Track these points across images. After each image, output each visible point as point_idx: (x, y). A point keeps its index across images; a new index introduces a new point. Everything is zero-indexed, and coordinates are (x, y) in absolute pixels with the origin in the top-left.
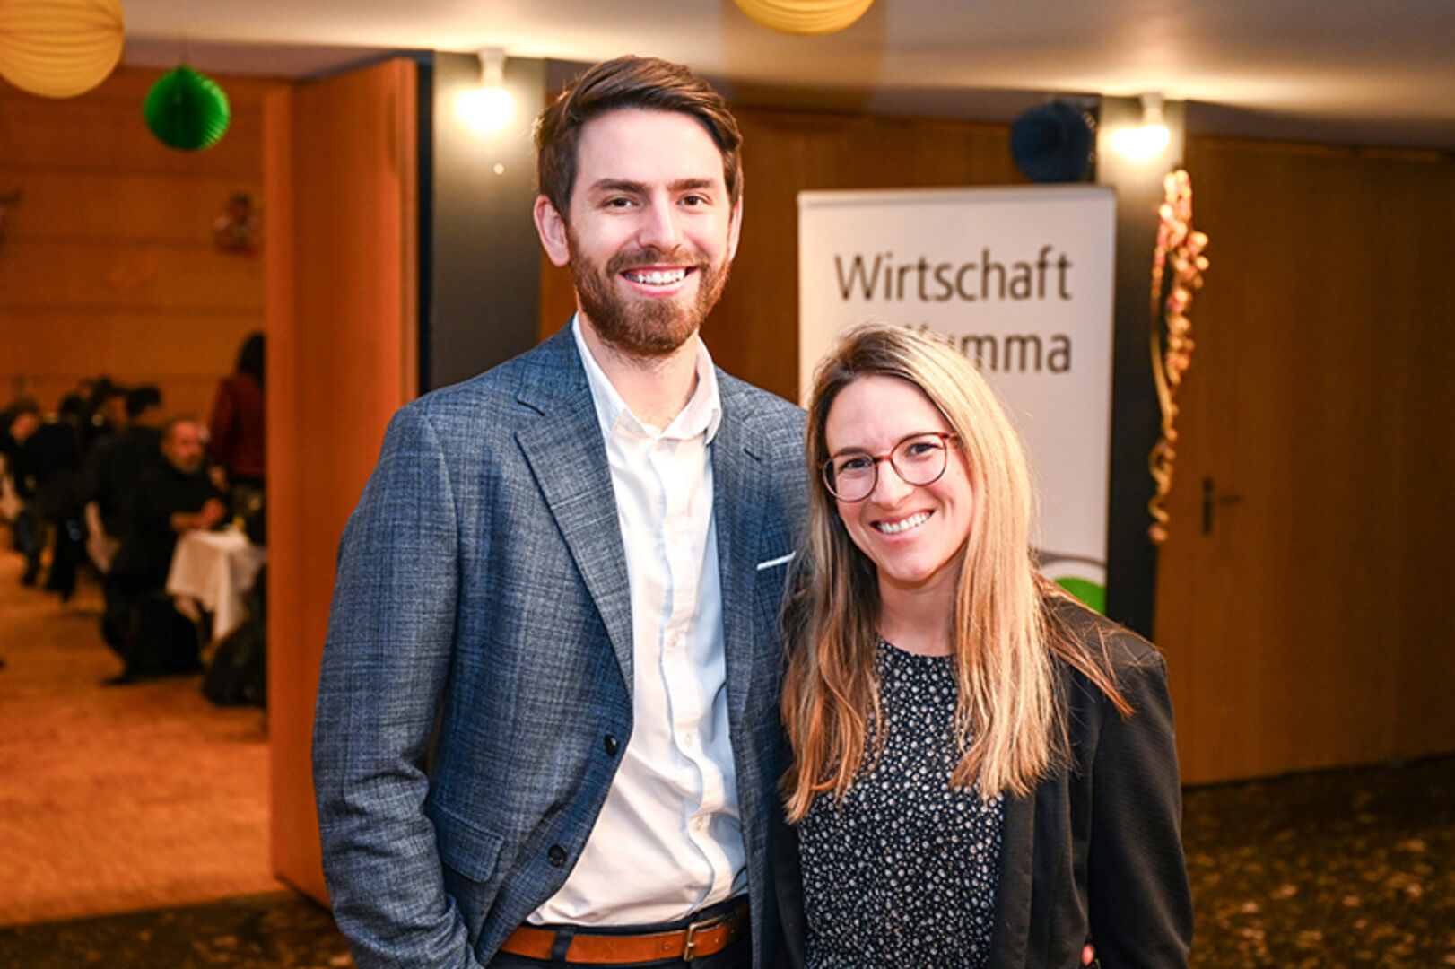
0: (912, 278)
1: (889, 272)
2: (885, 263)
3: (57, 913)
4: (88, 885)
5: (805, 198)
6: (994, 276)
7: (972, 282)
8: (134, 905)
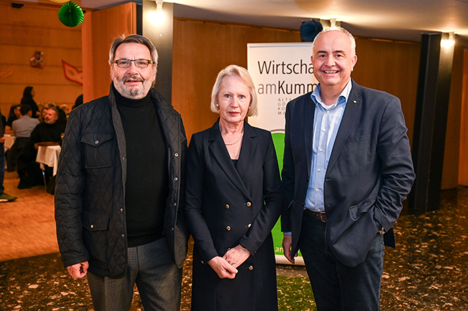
0: (280, 67)
1: (274, 65)
2: (272, 63)
3: (25, 255)
4: (32, 246)
5: (249, 45)
6: (304, 67)
7: (298, 69)
8: (48, 252)
